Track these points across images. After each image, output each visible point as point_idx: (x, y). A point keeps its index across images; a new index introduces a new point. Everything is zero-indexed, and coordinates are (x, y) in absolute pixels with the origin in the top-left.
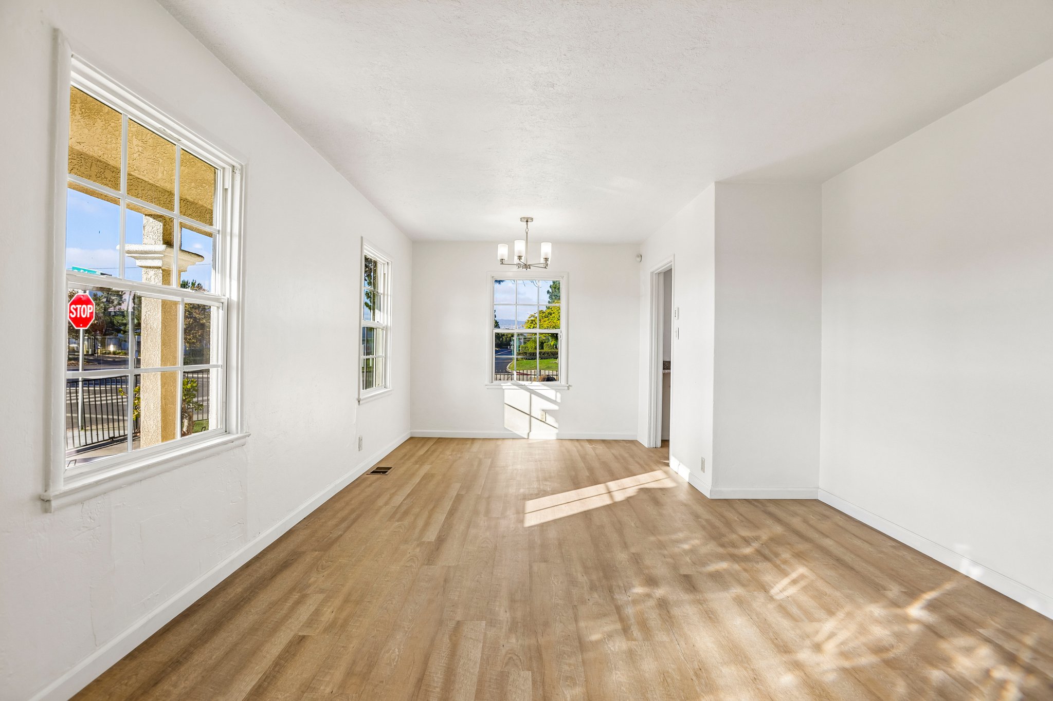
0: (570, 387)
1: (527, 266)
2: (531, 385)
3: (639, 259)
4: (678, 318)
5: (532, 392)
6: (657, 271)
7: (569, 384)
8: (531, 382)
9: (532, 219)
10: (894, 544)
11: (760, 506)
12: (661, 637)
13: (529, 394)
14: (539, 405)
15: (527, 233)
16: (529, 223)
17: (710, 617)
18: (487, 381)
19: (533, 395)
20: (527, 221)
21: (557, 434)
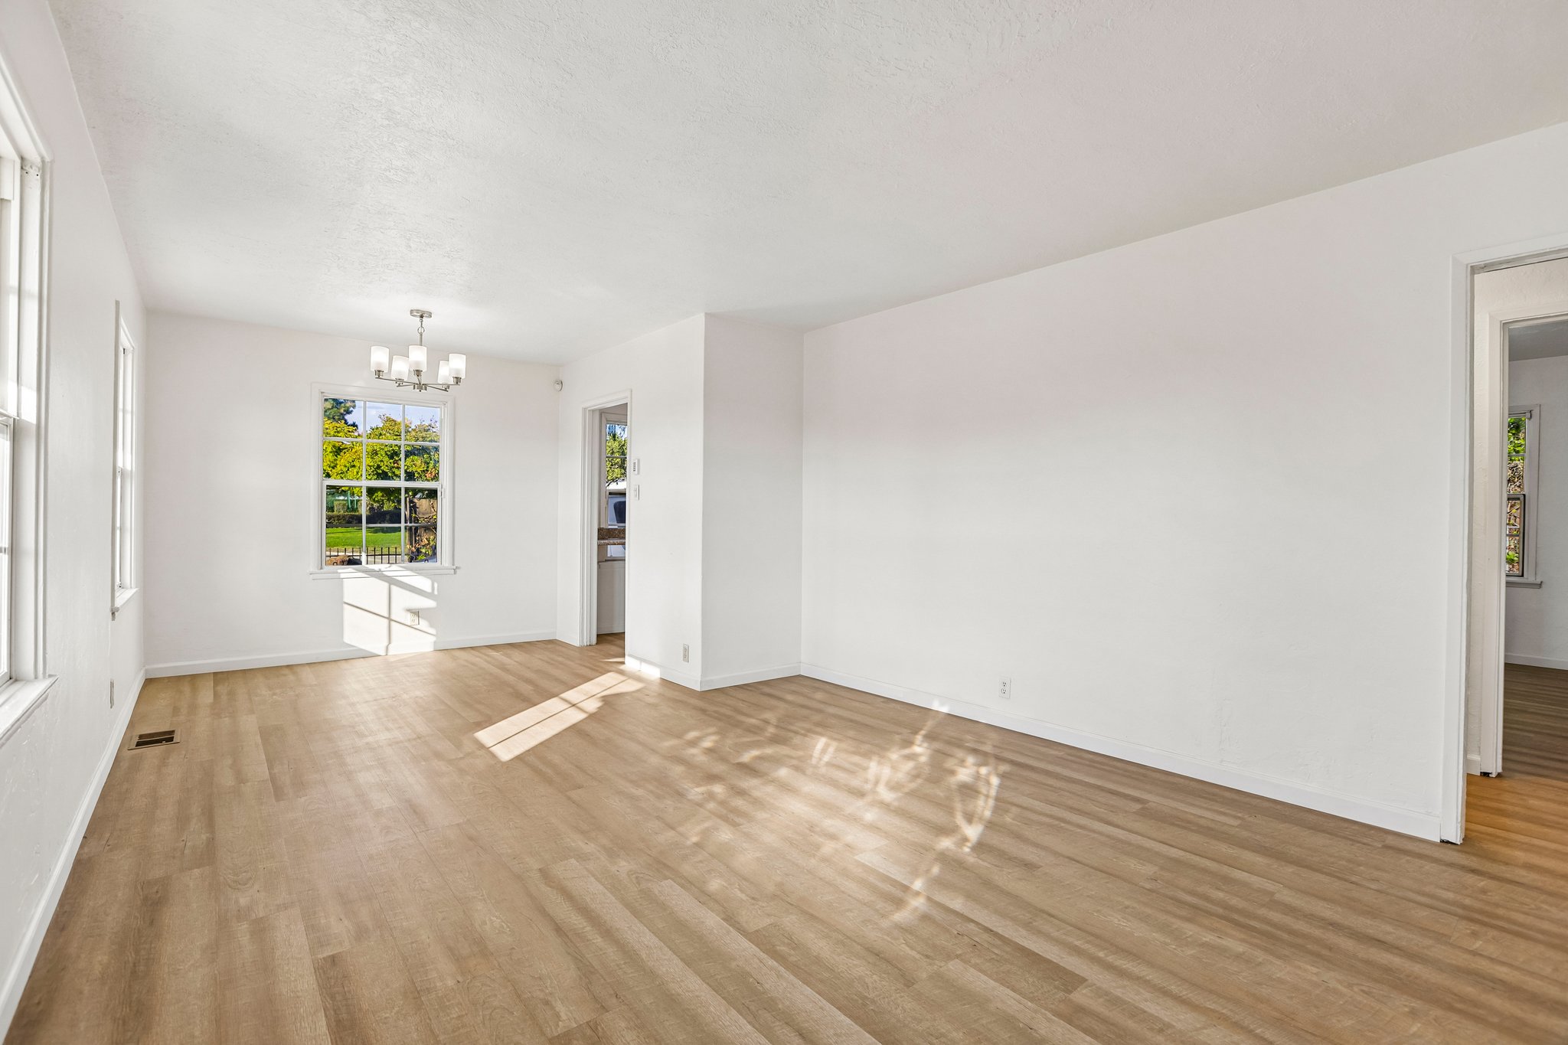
0: (458, 570)
1: (421, 387)
2: (388, 569)
3: (558, 387)
4: (639, 473)
5: (391, 581)
6: (593, 408)
7: (456, 564)
8: (389, 565)
9: (430, 316)
10: (882, 700)
11: (753, 689)
12: (761, 815)
13: (386, 585)
14: (403, 599)
15: (421, 335)
16: (424, 319)
17: (789, 790)
18: (313, 566)
19: (394, 588)
20: (422, 317)
21: (435, 642)
